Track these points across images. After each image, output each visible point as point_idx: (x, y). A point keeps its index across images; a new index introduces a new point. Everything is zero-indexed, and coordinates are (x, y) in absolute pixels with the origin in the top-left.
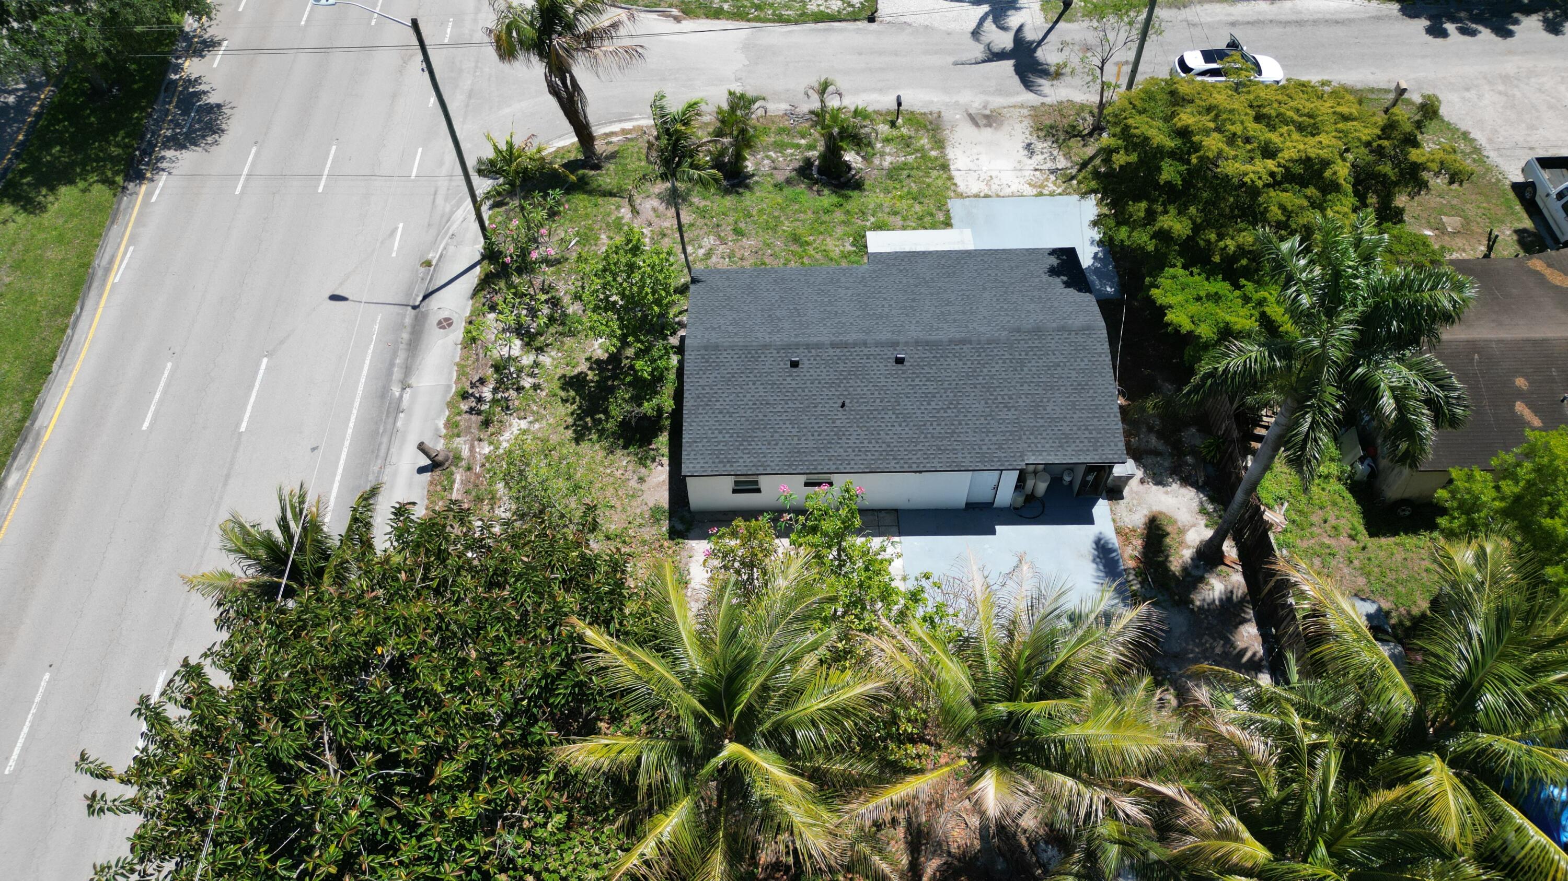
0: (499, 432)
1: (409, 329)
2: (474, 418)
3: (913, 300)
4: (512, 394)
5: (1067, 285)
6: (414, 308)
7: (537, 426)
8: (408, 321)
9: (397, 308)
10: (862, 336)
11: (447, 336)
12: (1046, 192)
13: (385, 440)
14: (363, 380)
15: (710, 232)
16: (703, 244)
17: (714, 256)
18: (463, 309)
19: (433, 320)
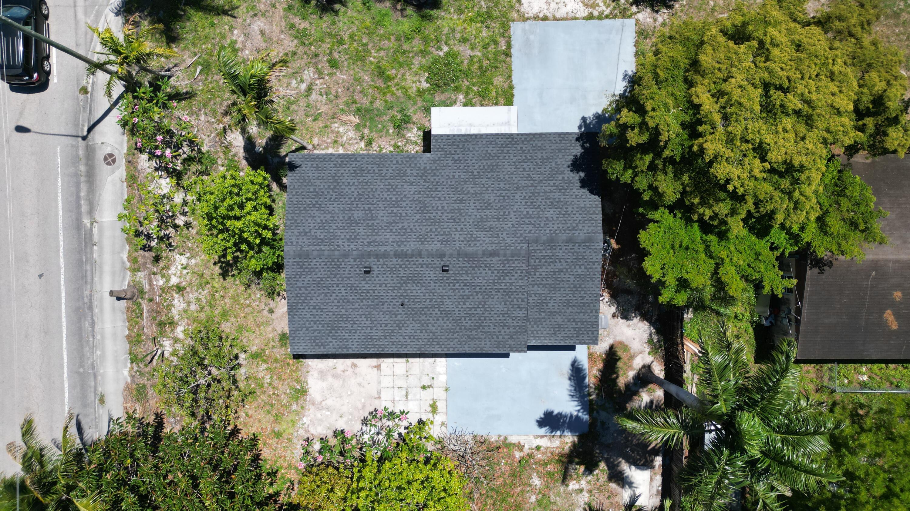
0: (167, 268)
1: (83, 161)
2: (147, 254)
3: (461, 201)
4: (171, 230)
5: (584, 184)
6: (84, 138)
7: (193, 261)
8: (81, 152)
9: (70, 141)
10: (418, 246)
11: (113, 172)
12: (596, 13)
13: (88, 268)
14: (60, 213)
15: (310, 63)
16: (305, 77)
17: (314, 93)
18: (121, 145)
19: (100, 155)
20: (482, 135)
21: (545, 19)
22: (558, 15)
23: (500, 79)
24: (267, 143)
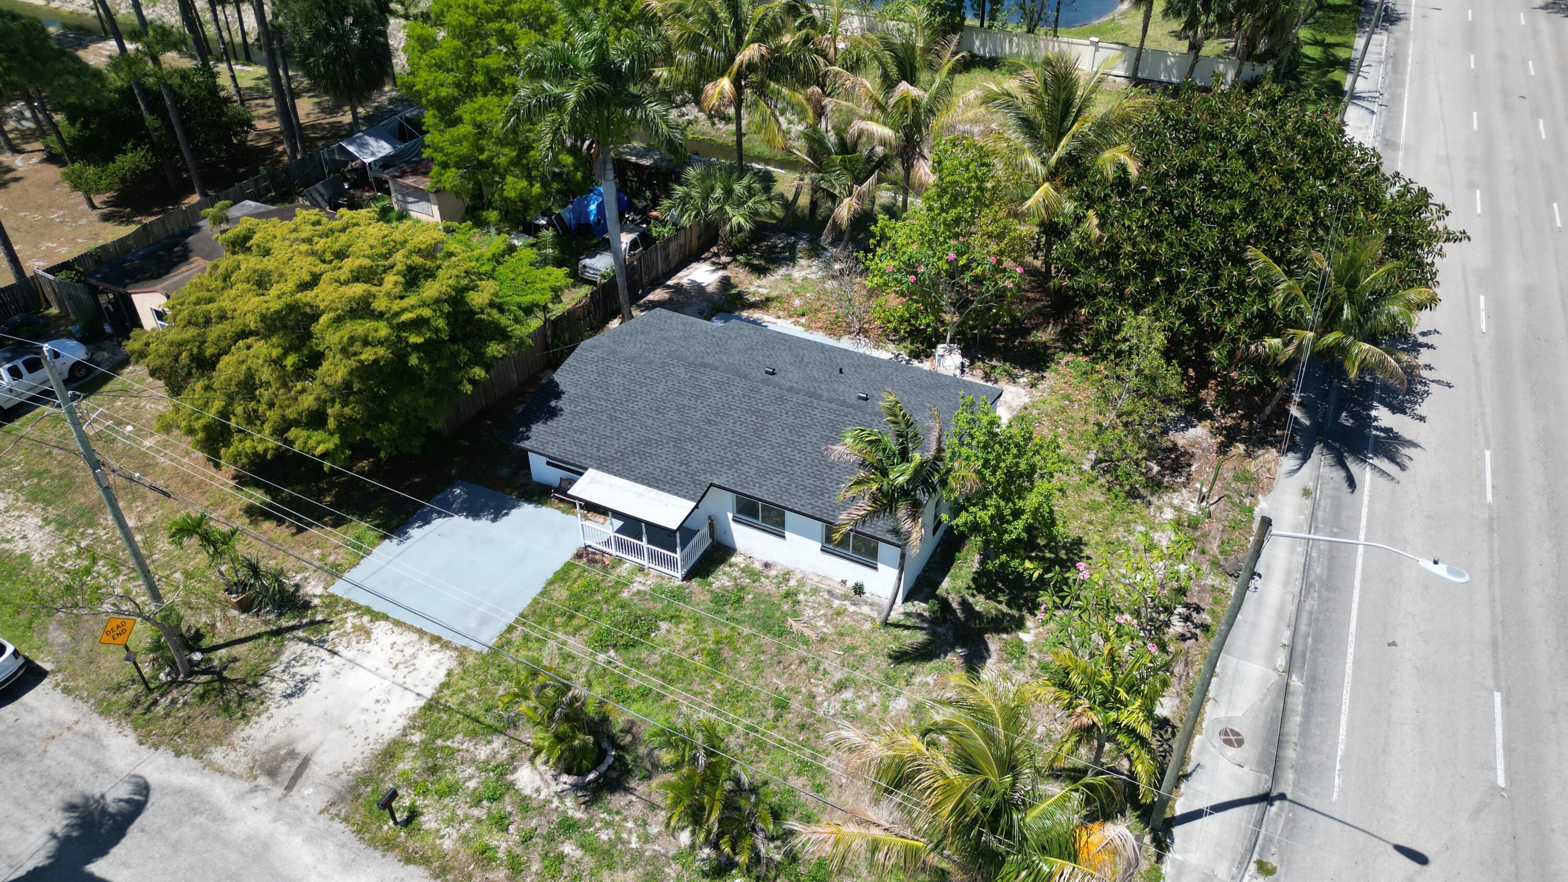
2: (1195, 602)
5: (558, 395)
8: (1290, 775)
11: (1229, 719)
12: (366, 619)
13: (1303, 626)
15: (819, 721)
16: (838, 706)
17: (835, 680)
18: (1202, 749)
19: (1248, 752)
20: (635, 480)
21: (436, 639)
22: (415, 637)
23: (556, 595)
24: (946, 655)
